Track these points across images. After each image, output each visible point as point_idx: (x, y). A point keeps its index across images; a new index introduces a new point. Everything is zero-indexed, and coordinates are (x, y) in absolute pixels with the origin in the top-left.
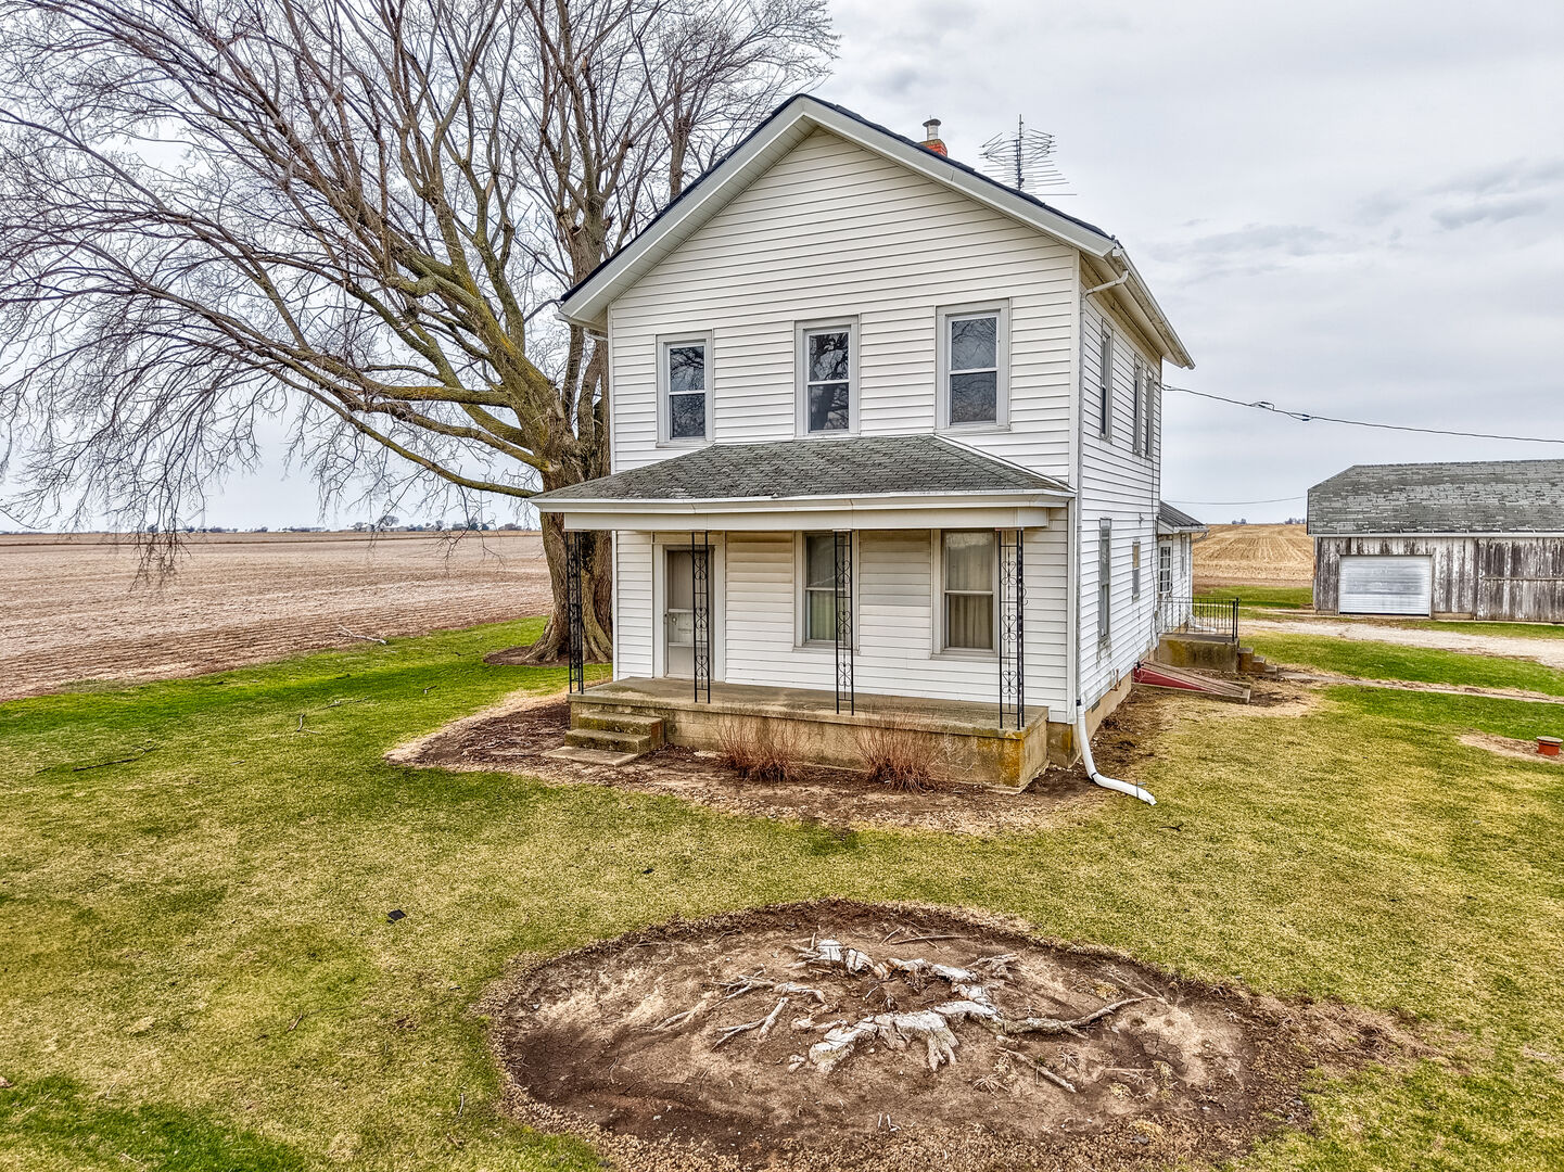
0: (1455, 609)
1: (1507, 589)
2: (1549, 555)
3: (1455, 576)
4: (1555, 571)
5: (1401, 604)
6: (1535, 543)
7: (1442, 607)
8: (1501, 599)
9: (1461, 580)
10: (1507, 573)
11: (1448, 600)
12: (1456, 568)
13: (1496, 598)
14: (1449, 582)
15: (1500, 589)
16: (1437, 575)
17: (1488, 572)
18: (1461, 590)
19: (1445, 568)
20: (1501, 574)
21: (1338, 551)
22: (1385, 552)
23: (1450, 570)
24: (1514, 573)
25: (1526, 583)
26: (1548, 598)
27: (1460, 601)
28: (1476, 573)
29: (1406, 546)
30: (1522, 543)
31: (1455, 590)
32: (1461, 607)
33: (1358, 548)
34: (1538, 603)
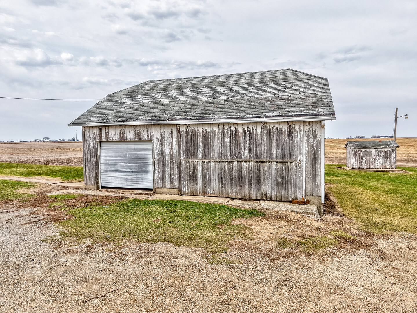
0: (168, 186)
1: (200, 168)
2: (227, 139)
3: (167, 158)
4: (232, 154)
5: (137, 180)
6: (217, 130)
7: (160, 184)
8: (197, 177)
9: (171, 162)
10: (200, 155)
11: (163, 178)
12: (167, 152)
13: (193, 177)
14: (163, 162)
15: (195, 169)
16: (156, 156)
17: (187, 154)
18: (172, 169)
19: (160, 151)
20: (196, 156)
21: (94, 138)
22: (123, 140)
23: (163, 153)
24: (205, 155)
25: (212, 164)
26: (228, 176)
27: (171, 179)
28: (180, 156)
29: (135, 133)
30: (208, 129)
31: (168, 169)
32: (172, 183)
33: (107, 135)
34: (222, 182)
